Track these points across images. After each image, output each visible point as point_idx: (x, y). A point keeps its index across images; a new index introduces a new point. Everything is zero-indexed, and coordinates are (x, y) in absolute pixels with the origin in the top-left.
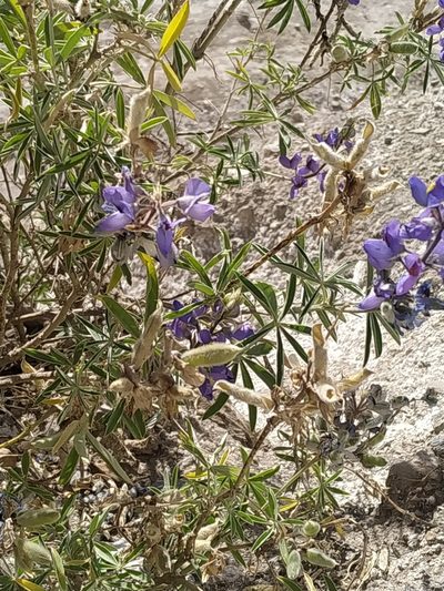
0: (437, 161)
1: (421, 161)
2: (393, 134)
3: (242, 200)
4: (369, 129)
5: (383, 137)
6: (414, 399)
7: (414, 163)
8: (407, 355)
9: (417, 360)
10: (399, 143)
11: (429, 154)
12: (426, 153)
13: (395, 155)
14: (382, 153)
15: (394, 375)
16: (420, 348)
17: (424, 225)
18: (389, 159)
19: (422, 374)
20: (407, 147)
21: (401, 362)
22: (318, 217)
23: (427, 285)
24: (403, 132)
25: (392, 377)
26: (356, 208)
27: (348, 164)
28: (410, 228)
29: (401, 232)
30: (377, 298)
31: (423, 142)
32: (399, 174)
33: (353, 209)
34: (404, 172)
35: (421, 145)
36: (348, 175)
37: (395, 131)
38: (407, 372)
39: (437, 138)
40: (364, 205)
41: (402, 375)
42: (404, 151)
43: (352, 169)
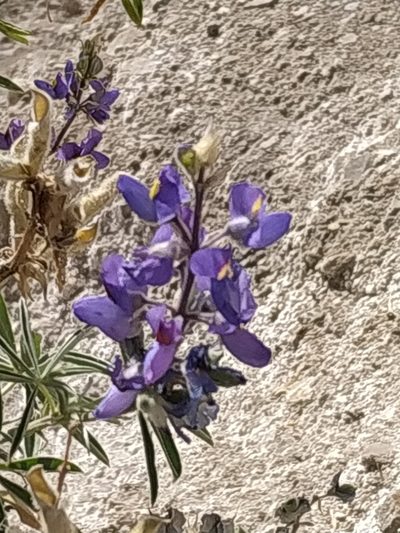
0: (303, 47)
1: (275, 53)
2: (219, 17)
4: (41, 104)
5: (202, 26)
6: (316, 498)
7: (265, 61)
8: (321, 405)
9: (340, 411)
10: (232, 30)
11: (286, 39)
12: (282, 37)
13: (231, 53)
14: (207, 54)
15: (306, 447)
16: (340, 388)
17: (156, 258)
18: (221, 63)
19: (352, 434)
20: (247, 35)
21: (314, 421)
22: (8, 264)
23: (197, 353)
24: (234, 9)
25: (304, 451)
26: (61, 239)
27: (27, 167)
28: (133, 269)
29: (121, 279)
30: (122, 394)
31: (272, 19)
32: (244, 84)
33: (57, 241)
34: (253, 78)
35: (269, 25)
36: (33, 186)
37: (222, 10)
38: (327, 436)
39: (294, 8)
40: (75, 231)
41: (321, 444)
42: (244, 42)
43: (36, 173)
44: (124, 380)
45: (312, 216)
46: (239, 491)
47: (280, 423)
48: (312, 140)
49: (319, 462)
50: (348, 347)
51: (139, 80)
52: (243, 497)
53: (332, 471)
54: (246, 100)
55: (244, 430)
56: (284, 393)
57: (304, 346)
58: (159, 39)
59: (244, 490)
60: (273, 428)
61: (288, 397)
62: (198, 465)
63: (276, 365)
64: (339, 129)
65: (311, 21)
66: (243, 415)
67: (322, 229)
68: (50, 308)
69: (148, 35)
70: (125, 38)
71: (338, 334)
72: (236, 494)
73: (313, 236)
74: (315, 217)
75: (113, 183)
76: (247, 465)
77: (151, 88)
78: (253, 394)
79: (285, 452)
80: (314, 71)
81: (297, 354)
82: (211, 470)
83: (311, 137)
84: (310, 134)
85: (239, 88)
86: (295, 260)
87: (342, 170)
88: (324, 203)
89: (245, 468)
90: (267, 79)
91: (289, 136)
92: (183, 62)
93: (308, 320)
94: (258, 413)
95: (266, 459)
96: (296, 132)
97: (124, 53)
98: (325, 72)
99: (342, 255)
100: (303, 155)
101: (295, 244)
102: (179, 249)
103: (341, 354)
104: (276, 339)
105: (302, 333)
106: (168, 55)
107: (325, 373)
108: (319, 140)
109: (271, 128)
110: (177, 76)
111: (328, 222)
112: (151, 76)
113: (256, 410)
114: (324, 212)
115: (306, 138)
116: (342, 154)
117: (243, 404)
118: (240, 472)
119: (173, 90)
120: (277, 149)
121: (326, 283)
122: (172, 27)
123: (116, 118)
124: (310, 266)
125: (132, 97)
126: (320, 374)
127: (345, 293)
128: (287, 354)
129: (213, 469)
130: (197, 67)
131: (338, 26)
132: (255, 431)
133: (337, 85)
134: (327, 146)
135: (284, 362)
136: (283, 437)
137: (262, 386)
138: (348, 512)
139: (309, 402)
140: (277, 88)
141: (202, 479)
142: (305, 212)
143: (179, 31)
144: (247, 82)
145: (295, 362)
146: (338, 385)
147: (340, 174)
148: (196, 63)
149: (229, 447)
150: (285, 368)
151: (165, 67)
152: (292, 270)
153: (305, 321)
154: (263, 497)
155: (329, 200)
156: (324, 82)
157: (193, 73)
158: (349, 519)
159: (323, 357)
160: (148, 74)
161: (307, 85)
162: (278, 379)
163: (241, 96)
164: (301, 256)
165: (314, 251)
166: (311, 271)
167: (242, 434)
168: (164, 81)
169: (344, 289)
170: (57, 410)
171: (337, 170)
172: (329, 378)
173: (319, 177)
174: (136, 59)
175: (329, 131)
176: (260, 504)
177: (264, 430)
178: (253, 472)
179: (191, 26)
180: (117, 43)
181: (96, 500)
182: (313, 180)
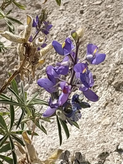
0: (109, 17)
1: (101, 19)
2: (83, 8)
3: (10, 59)
4: (29, 19)
5: (78, 10)
6: (111, 152)
7: (97, 21)
8: (112, 126)
9: (118, 128)
10: (87, 12)
11: (104, 15)
12: (103, 14)
13: (87, 19)
14: (80, 19)
15: (107, 138)
16: (118, 121)
17: (63, 66)
18: (84, 22)
19: (122, 135)
20: (92, 13)
21: (110, 131)
22: (18, 70)
23: (75, 97)
24: (88, 5)
25: (107, 139)
26: (34, 62)
27: (24, 39)
28: (56, 69)
29: (52, 72)
30: (52, 109)
31: (100, 9)
32: (91, 28)
33: (33, 63)
34: (93, 26)
35: (99, 10)
36: (26, 45)
37: (84, 6)
38: (114, 135)
39: (107, 5)
40: (38, 60)
41: (112, 137)
42: (91, 15)
43: (27, 41)
44: (52, 104)
45: (111, 68)
46: (86, 151)
47: (100, 131)
48: (111, 46)
49: (111, 143)
50: (121, 108)
51: (58, 26)
52: (88, 153)
53: (115, 146)
54: (91, 33)
55: (88, 133)
56: (101, 122)
57: (107, 108)
58: (65, 14)
59: (88, 151)
60: (97, 132)
61: (102, 123)
62: (74, 143)
63: (98, 114)
64: (120, 43)
65: (112, 9)
66: (88, 129)
67: (114, 73)
68: (29, 95)
69: (62, 13)
70: (55, 13)
71: (118, 105)
72: (86, 152)
73: (111, 75)
74: (112, 69)
75: (50, 46)
76: (89, 144)
77: (62, 29)
78: (91, 122)
79: (101, 140)
80: (112, 25)
81: (105, 110)
82: (78, 145)
83: (111, 45)
84: (111, 44)
85: (89, 30)
86: (105, 82)
87: (120, 55)
88: (115, 65)
89: (88, 144)
90: (98, 27)
91: (104, 44)
92: (72, 21)
93: (109, 100)
94: (93, 128)
95: (95, 142)
96: (106, 43)
97: (54, 18)
98: (116, 25)
99: (120, 80)
100: (108, 50)
101: (105, 77)
102: (70, 64)
103: (119, 111)
104: (99, 106)
105: (107, 104)
106: (68, 19)
107: (114, 116)
108: (113, 46)
109: (99, 42)
110: (70, 25)
111: (116, 70)
112: (62, 25)
113: (92, 127)
114: (114, 67)
115: (110, 45)
116: (121, 50)
117: (88, 125)
118: (87, 146)
119: (69, 30)
120: (100, 48)
121: (115, 89)
122: (69, 10)
123: (51, 38)
124: (110, 84)
125: (56, 31)
126: (112, 116)
127: (120, 92)
128: (102, 110)
129: (78, 144)
130: (77, 23)
131: (120, 11)
132: (92, 133)
133: (119, 29)
134: (116, 47)
135: (101, 113)
136: (100, 135)
137: (94, 120)
138: (120, 158)
139: (109, 125)
140: (101, 29)
141: (75, 147)
142: (109, 67)
143: (71, 11)
144: (92, 28)
145: (105, 113)
146: (117, 120)
147: (120, 56)
148: (76, 21)
149: (83, 138)
150: (101, 114)
151: (67, 23)
152: (104, 85)
153: (108, 100)
154: (94, 153)
155: (116, 64)
156: (115, 28)
157: (75, 25)
158: (120, 160)
159: (113, 111)
160: (61, 25)
161: (110, 29)
162: (99, 118)
163: (90, 32)
164: (107, 81)
165: (111, 79)
166: (110, 85)
167: (88, 134)
168: (66, 27)
169: (120, 91)
170: (31, 115)
171: (119, 55)
172: (115, 118)
173: (113, 57)
174: (58, 20)
175: (117, 43)
176: (93, 155)
177: (94, 133)
178: (91, 146)
179: (75, 10)
180: (52, 15)
181: (42, 153)
182: (111, 58)
